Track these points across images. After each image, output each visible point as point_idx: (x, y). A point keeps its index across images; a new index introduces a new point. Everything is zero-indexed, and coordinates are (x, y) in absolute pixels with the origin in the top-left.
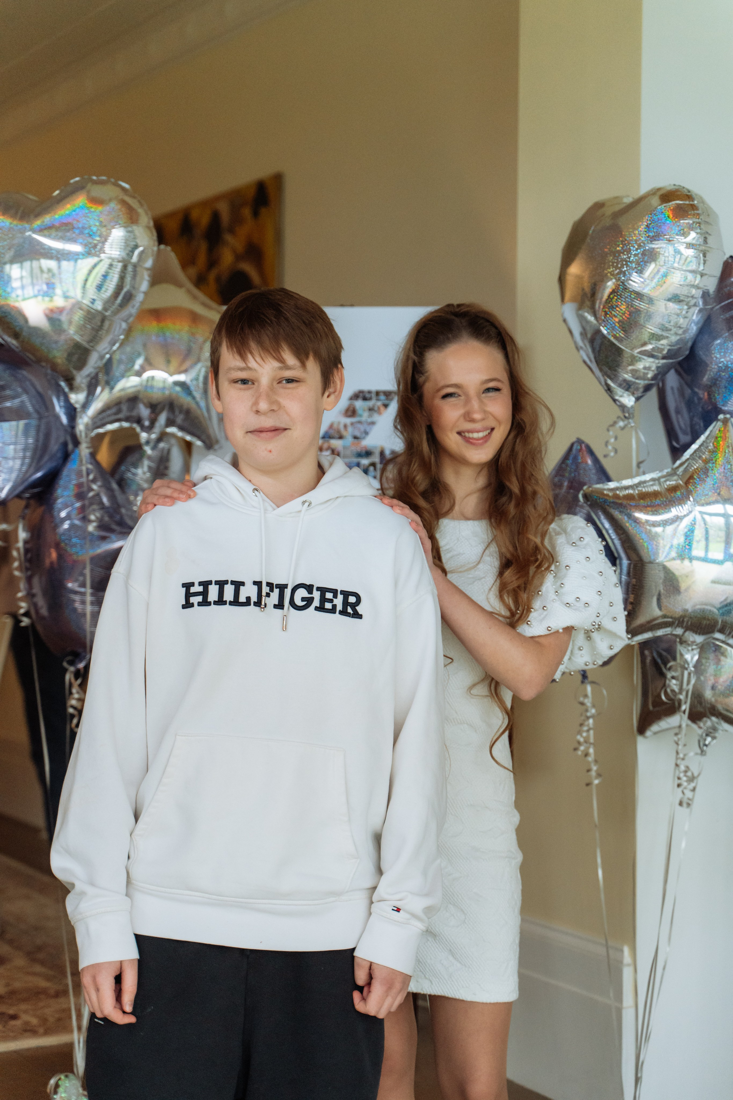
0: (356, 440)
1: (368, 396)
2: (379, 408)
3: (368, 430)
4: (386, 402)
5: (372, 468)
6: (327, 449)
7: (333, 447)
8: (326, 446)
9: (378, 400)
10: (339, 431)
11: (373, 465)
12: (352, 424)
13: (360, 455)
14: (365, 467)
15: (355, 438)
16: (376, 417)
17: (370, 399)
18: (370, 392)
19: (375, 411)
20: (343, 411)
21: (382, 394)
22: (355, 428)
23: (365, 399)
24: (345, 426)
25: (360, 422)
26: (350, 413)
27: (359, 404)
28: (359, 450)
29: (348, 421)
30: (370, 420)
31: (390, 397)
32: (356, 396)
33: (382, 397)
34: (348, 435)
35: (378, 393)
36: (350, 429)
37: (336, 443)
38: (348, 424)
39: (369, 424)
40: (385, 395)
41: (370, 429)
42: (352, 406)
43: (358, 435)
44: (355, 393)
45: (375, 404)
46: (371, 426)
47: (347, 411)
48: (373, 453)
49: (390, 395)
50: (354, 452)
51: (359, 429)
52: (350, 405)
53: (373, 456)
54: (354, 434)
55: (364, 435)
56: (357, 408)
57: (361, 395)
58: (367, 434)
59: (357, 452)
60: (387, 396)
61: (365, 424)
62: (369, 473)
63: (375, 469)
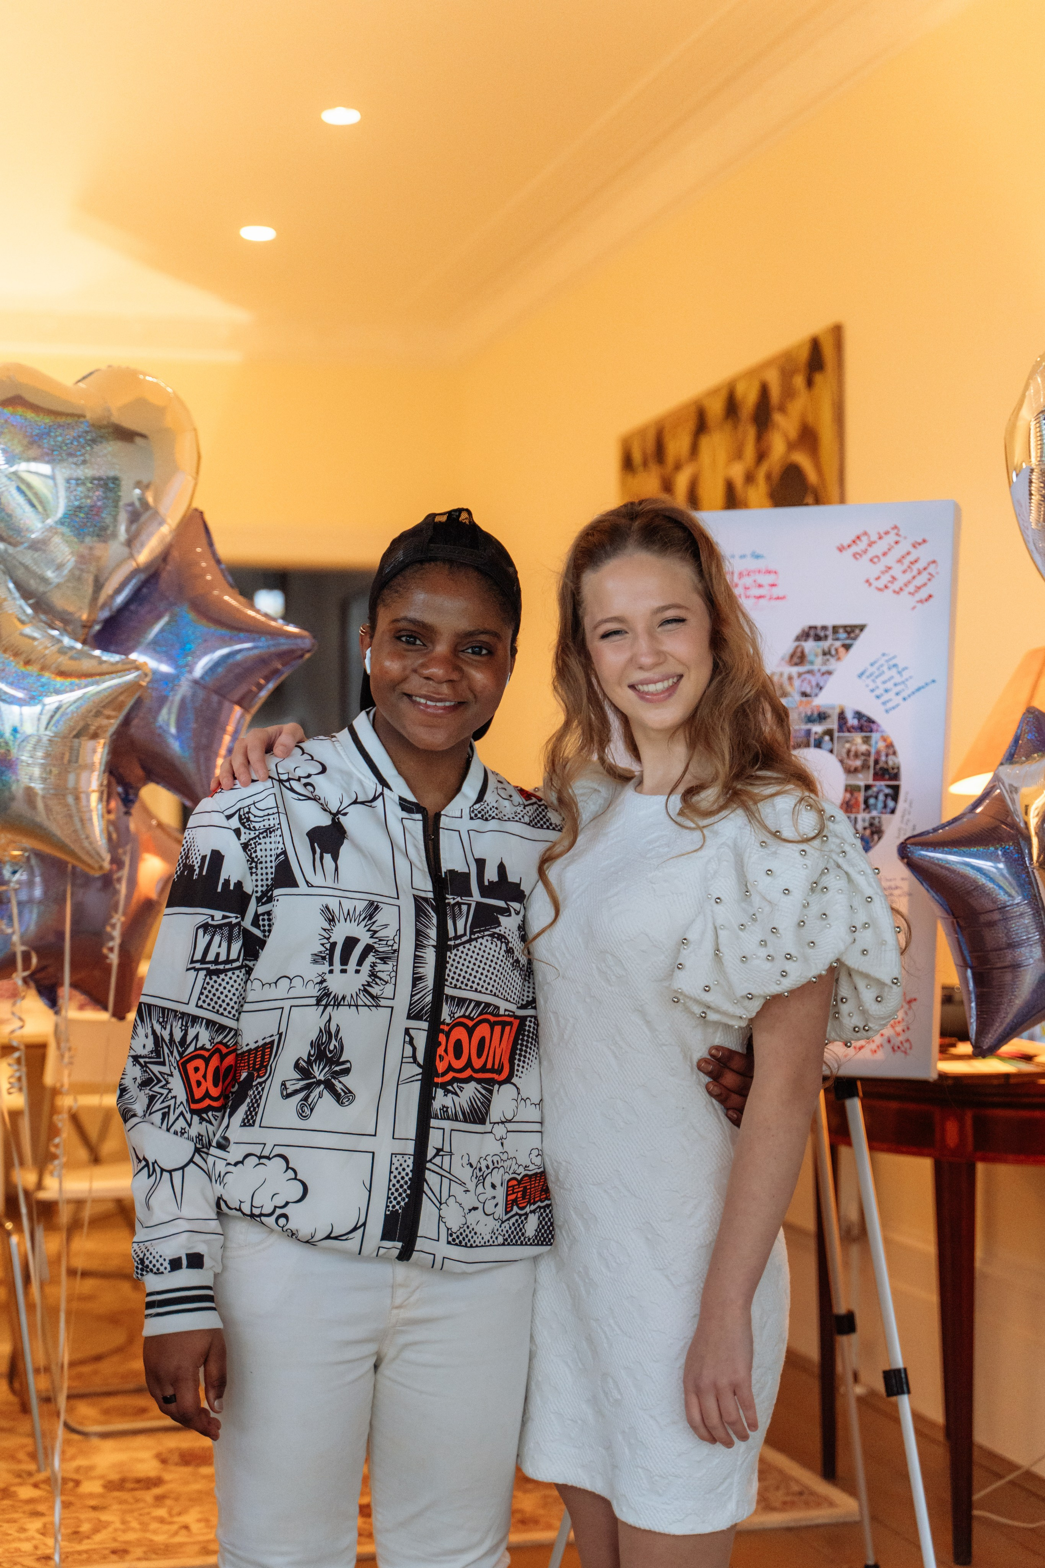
0: (804, 699)
1: (822, 634)
2: (836, 650)
3: (821, 684)
4: (848, 642)
5: (827, 738)
9: (837, 639)
11: (829, 733)
12: (800, 675)
13: (810, 720)
14: (817, 736)
15: (804, 694)
16: (833, 664)
17: (826, 637)
18: (824, 628)
19: (832, 656)
20: (787, 657)
21: (841, 630)
22: (803, 681)
23: (818, 638)
24: (790, 678)
25: (810, 672)
26: (796, 660)
27: (809, 646)
28: (809, 713)
29: (795, 670)
30: (824, 669)
31: (852, 635)
32: (805, 635)
33: (842, 635)
34: (794, 690)
35: (835, 629)
36: (797, 682)
38: (795, 675)
39: (823, 674)
40: (846, 632)
41: (826, 682)
42: (799, 650)
43: (808, 691)
44: (803, 631)
45: (832, 645)
46: (825, 677)
47: (792, 656)
48: (829, 716)
49: (853, 631)
50: (803, 715)
51: (810, 682)
52: (797, 647)
53: (829, 720)
54: (803, 689)
55: (817, 690)
56: (807, 651)
57: (812, 633)
58: (821, 688)
59: (806, 716)
60: (849, 633)
61: (818, 675)
62: (824, 745)
63: (832, 739)
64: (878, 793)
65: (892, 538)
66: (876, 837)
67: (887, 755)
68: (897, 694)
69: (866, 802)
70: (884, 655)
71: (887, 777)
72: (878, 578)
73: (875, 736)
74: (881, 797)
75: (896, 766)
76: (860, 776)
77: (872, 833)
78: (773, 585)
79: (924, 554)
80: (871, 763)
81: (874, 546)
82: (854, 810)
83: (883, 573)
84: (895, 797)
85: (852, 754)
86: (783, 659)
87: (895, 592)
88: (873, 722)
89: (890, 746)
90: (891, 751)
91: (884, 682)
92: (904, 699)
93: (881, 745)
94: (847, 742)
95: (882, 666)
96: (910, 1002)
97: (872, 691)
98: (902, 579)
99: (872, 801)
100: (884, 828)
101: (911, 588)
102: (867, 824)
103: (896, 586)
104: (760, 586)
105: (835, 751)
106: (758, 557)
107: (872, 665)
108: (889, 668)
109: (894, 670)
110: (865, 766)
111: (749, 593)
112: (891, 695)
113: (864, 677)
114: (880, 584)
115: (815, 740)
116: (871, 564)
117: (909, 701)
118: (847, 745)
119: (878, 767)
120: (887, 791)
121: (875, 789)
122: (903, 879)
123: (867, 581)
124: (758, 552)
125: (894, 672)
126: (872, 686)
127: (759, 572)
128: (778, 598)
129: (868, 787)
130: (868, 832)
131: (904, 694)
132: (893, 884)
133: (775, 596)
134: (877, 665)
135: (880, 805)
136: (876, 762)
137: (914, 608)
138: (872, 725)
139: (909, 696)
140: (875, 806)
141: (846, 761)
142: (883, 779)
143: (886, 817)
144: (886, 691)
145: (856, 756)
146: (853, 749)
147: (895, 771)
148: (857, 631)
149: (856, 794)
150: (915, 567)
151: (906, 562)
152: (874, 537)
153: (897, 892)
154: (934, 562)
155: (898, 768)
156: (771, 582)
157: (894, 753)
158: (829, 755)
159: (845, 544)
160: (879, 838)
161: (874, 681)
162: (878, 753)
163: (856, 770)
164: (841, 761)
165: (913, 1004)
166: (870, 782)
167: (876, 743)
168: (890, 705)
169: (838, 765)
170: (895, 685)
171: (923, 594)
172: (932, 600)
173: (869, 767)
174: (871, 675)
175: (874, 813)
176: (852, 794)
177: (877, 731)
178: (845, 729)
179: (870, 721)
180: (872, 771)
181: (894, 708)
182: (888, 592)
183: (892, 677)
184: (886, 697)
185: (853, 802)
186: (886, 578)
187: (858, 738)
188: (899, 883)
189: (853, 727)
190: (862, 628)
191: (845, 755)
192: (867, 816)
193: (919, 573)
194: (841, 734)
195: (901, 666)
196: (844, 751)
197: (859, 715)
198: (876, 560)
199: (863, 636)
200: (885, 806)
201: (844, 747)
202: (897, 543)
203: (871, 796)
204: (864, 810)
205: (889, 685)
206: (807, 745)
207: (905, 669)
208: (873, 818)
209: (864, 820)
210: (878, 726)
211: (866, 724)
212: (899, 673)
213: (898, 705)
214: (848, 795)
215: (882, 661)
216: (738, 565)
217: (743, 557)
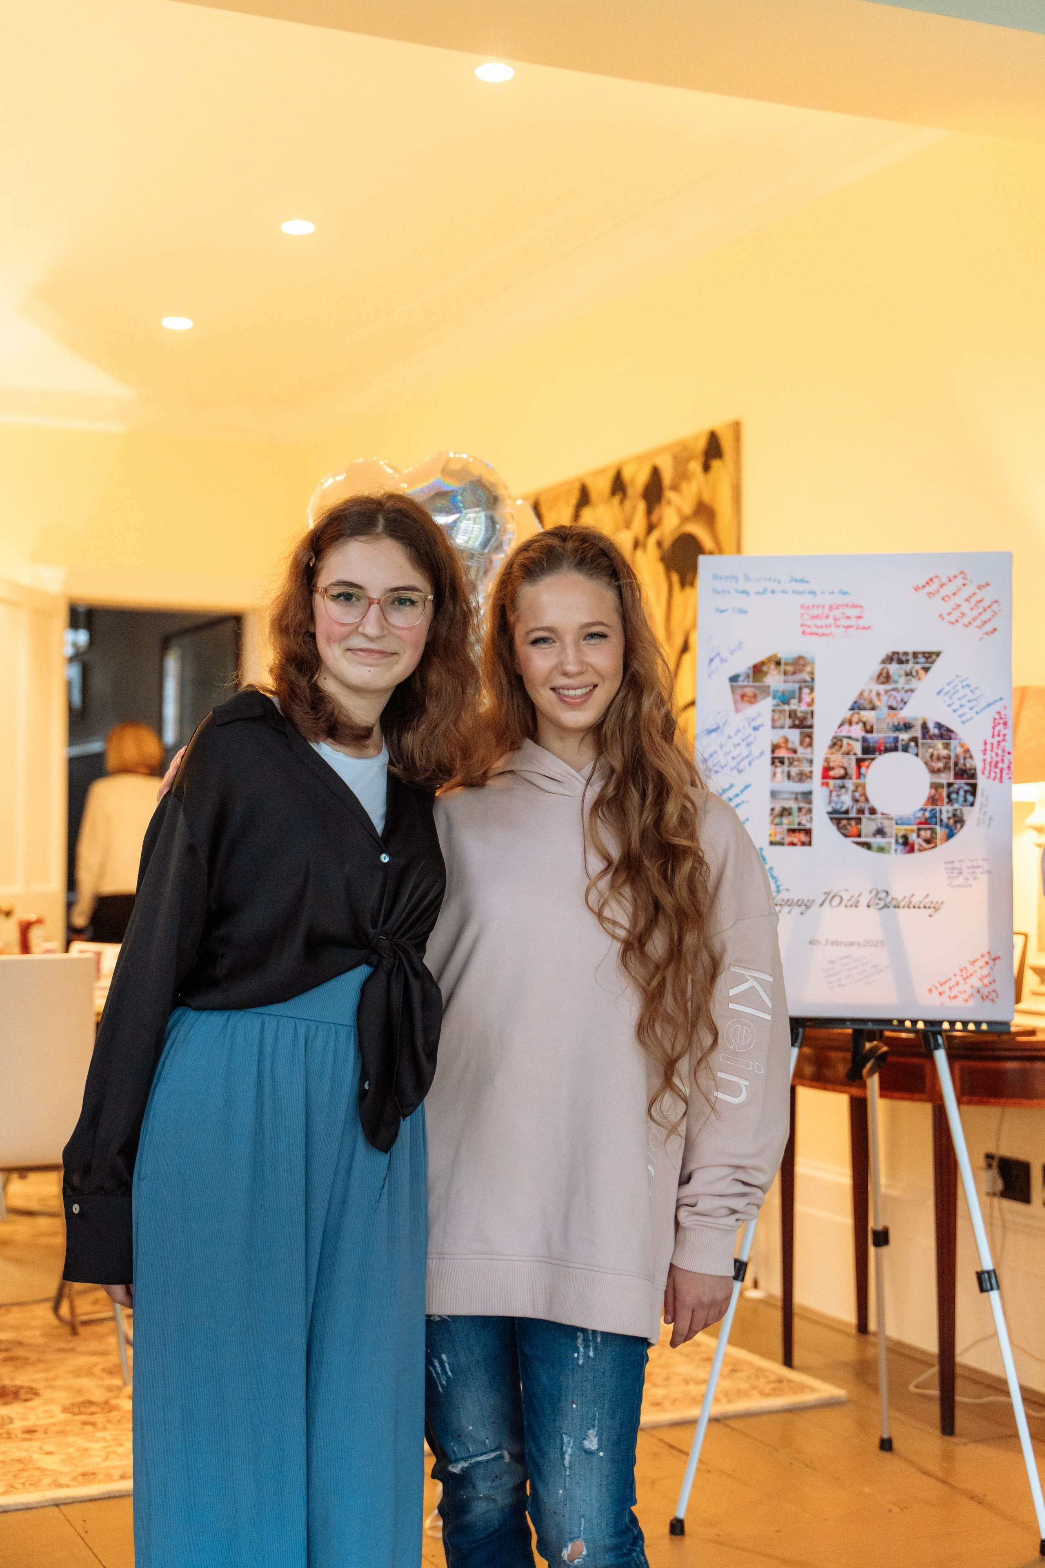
0: (891, 711)
1: (904, 658)
2: (917, 672)
3: (906, 700)
4: (927, 665)
5: (912, 744)
6: (857, 723)
7: (864, 719)
8: (855, 718)
9: (918, 663)
10: (871, 701)
11: (914, 739)
12: (886, 692)
13: (897, 728)
14: (904, 743)
15: (891, 708)
16: (914, 683)
17: (907, 661)
18: (906, 654)
19: (914, 676)
20: (875, 677)
21: (920, 656)
22: (890, 697)
23: (900, 662)
24: (878, 695)
25: (894, 689)
26: (882, 679)
27: (893, 668)
28: (896, 723)
29: (882, 688)
30: (907, 687)
31: (930, 660)
32: (890, 658)
33: (921, 660)
34: (882, 704)
35: (915, 655)
36: (884, 698)
37: (868, 716)
38: (882, 692)
39: (906, 692)
40: (924, 657)
41: (909, 698)
42: (885, 671)
43: (894, 705)
44: (888, 656)
45: (912, 668)
46: (909, 693)
47: (879, 676)
48: (913, 726)
49: (930, 657)
50: (891, 725)
51: (895, 698)
52: (883, 669)
53: (913, 729)
54: (890, 704)
55: (902, 705)
56: (891, 672)
57: (895, 657)
58: (905, 703)
59: (893, 725)
60: (927, 658)
61: (902, 692)
62: (910, 750)
63: (917, 745)
64: (959, 789)
65: (959, 581)
66: (959, 826)
67: (965, 759)
68: (971, 709)
69: (949, 796)
70: (957, 676)
71: (965, 776)
72: (950, 614)
73: (954, 743)
74: (962, 793)
75: (973, 767)
76: (943, 775)
77: (956, 822)
78: (859, 617)
79: (988, 595)
80: (952, 765)
81: (945, 587)
82: (939, 803)
83: (954, 609)
84: (974, 793)
85: (935, 757)
86: (871, 678)
87: (965, 625)
88: (952, 731)
89: (967, 751)
90: (968, 755)
91: (959, 699)
92: (977, 713)
93: (959, 750)
94: (930, 747)
95: (957, 685)
96: (994, 960)
97: (950, 706)
98: (970, 615)
99: (954, 796)
100: (965, 818)
101: (978, 622)
102: (950, 815)
103: (966, 620)
104: (848, 618)
105: (920, 754)
106: (845, 593)
107: (948, 684)
108: (963, 687)
109: (967, 688)
110: (947, 768)
111: (838, 623)
112: (965, 709)
113: (942, 695)
114: (952, 618)
115: (903, 745)
116: (943, 602)
117: (981, 714)
118: (931, 750)
119: (957, 768)
120: (967, 788)
121: (956, 786)
122: (983, 860)
123: (941, 616)
124: (845, 590)
125: (967, 690)
126: (949, 702)
127: (847, 606)
128: (864, 628)
129: (950, 785)
130: (952, 822)
131: (977, 709)
132: (975, 864)
133: (861, 626)
134: (952, 685)
135: (961, 799)
136: (956, 764)
137: (981, 639)
138: (949, 733)
139: (981, 710)
140: (957, 800)
141: (930, 763)
142: (962, 778)
143: (966, 810)
144: (962, 706)
145: (939, 759)
146: (936, 753)
147: (972, 771)
148: (934, 657)
149: (940, 790)
150: (981, 605)
151: (974, 600)
152: (945, 580)
153: (978, 871)
154: (996, 601)
155: (975, 769)
156: (858, 615)
157: (971, 757)
158: (915, 758)
159: (920, 585)
160: (962, 826)
161: (950, 698)
162: (957, 756)
163: (939, 771)
164: (926, 763)
165: (997, 962)
166: (952, 780)
167: (955, 748)
168: (965, 718)
169: (923, 766)
170: (969, 701)
171: (989, 627)
172: (996, 633)
173: (950, 768)
174: (948, 693)
175: (956, 806)
176: (936, 789)
177: (955, 739)
178: (927, 737)
179: (949, 730)
180: (952, 772)
181: (968, 720)
182: (959, 626)
183: (965, 695)
184: (961, 711)
185: (937, 796)
186: (956, 614)
187: (939, 744)
188: (980, 863)
189: (935, 735)
190: (938, 654)
191: (928, 759)
192: (950, 808)
193: (985, 610)
194: (925, 741)
195: (972, 688)
196: (928, 755)
197: (939, 726)
198: (947, 599)
199: (940, 661)
200: (965, 800)
201: (927, 751)
202: (964, 585)
203: (953, 792)
204: (948, 803)
205: (964, 701)
206: (895, 749)
207: (977, 688)
208: (956, 810)
209: (948, 812)
210: (956, 735)
211: (945, 733)
212: (972, 691)
213: (971, 718)
214: (933, 791)
215: (957, 681)
216: (828, 600)
217: (832, 593)
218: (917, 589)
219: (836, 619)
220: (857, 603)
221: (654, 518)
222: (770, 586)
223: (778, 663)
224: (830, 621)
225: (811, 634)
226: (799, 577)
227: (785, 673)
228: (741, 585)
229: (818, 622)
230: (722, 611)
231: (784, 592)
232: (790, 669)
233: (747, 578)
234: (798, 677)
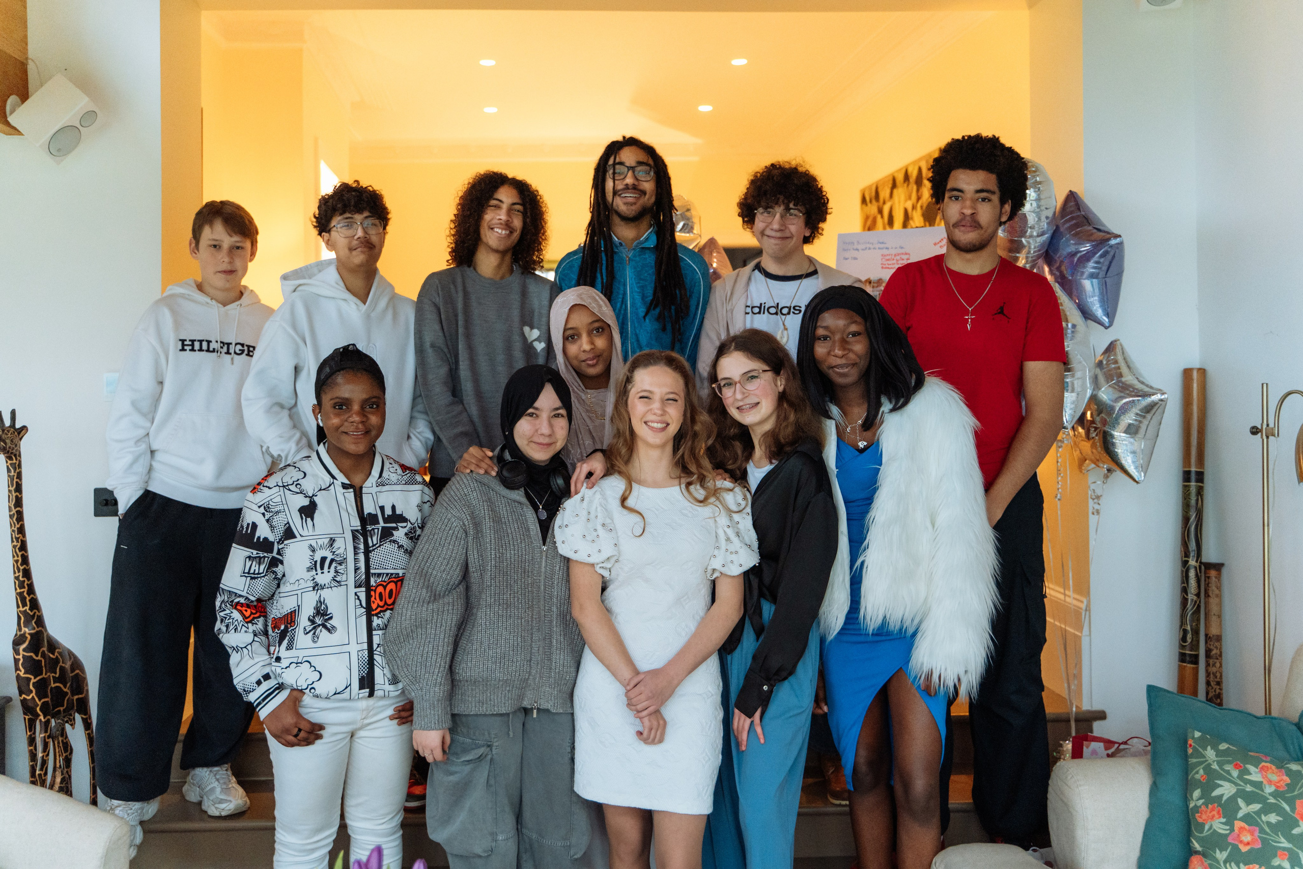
124: (902, 246)
127: (902, 254)
159: (937, 242)
216: (894, 252)
217: (896, 248)
218: (935, 244)
219: (897, 261)
220: (907, 252)
221: (919, 194)
222: (868, 246)
223: (870, 283)
224: (895, 261)
225: (886, 268)
226: (881, 241)
227: (873, 287)
228: (856, 246)
229: (889, 262)
230: (846, 259)
231: (874, 248)
232: (876, 285)
233: (858, 242)
234: (879, 288)
